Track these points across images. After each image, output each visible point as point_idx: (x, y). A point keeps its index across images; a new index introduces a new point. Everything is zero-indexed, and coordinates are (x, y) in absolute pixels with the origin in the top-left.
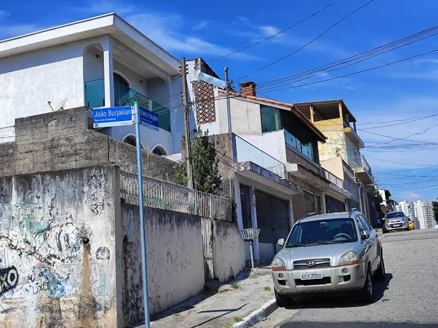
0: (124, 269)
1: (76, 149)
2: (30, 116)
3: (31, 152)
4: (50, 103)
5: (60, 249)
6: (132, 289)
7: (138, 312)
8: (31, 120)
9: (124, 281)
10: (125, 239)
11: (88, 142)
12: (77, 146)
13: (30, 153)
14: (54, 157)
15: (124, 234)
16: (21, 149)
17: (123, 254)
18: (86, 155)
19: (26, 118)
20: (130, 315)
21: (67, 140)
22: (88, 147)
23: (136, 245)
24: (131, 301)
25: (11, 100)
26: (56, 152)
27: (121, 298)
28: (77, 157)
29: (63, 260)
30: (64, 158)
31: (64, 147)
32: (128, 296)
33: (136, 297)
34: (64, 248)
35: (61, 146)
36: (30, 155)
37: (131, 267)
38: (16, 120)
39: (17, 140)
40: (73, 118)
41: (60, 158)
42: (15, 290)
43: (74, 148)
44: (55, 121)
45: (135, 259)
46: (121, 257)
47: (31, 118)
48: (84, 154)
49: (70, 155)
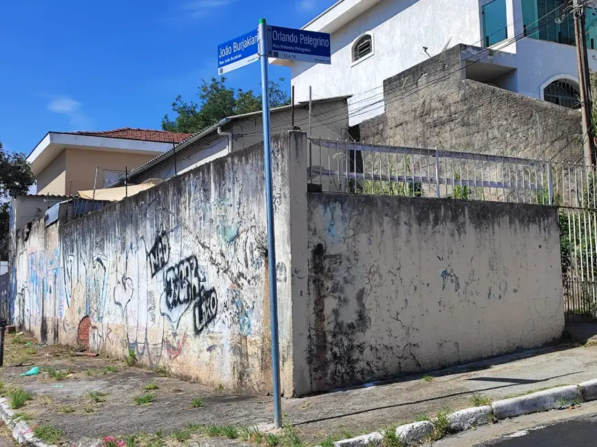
0: (313, 297)
1: (450, 113)
2: (397, 73)
3: (401, 124)
4: (426, 49)
5: (247, 266)
6: (337, 330)
7: (353, 368)
8: (400, 79)
9: (313, 317)
10: (319, 251)
11: (464, 99)
12: (452, 108)
13: (400, 127)
14: (426, 127)
15: (316, 241)
16: (391, 123)
17: (313, 274)
18: (463, 119)
19: (394, 77)
20: (329, 371)
21: (440, 100)
22: (465, 107)
23: (348, 260)
24: (331, 349)
25: (397, 55)
26: (428, 121)
27: (305, 343)
28: (452, 124)
29: (249, 281)
30: (437, 129)
31: (436, 111)
32: (325, 341)
33: (346, 343)
34: (250, 263)
35: (434, 110)
36: (399, 130)
37: (336, 294)
38: (384, 81)
39: (387, 110)
40: (446, 66)
41: (432, 129)
42: (216, 320)
43: (448, 111)
44: (426, 74)
45: (346, 281)
46: (306, 279)
47: (399, 76)
48: (459, 119)
49: (443, 124)
